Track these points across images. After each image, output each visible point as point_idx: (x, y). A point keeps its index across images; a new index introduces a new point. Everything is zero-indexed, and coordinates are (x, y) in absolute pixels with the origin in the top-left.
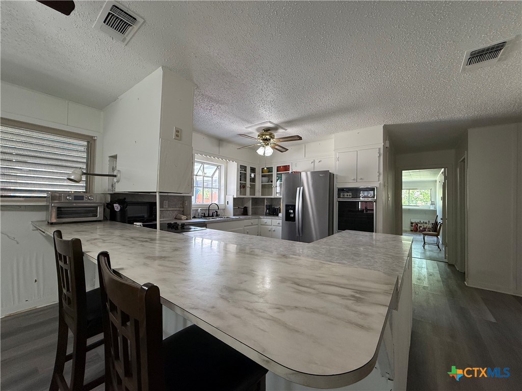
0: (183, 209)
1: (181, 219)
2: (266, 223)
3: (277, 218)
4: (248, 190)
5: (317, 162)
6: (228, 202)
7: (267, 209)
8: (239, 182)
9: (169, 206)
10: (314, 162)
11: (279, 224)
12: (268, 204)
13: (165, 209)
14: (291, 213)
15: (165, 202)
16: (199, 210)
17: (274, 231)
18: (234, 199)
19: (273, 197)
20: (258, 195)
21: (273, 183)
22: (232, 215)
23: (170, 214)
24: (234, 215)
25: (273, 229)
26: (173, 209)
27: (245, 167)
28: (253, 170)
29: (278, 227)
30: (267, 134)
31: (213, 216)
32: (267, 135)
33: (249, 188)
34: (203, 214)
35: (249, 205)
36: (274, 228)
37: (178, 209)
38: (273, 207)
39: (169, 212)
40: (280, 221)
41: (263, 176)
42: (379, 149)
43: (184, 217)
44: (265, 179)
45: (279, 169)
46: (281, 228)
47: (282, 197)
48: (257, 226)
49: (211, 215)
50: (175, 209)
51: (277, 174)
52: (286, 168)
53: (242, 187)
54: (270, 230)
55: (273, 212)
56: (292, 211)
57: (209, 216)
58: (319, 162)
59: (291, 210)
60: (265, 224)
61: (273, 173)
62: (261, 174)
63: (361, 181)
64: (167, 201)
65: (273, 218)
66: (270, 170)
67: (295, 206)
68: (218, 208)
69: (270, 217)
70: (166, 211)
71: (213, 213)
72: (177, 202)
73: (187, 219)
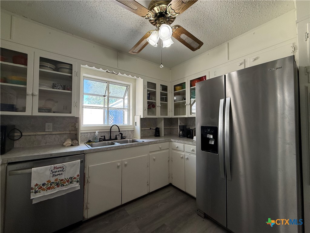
0: (75, 132)
2: (177, 147)
3: (189, 142)
4: (158, 109)
5: (249, 61)
6: (136, 123)
7: (181, 130)
8: (147, 100)
9: (54, 129)
10: (244, 62)
11: (193, 150)
12: (183, 124)
13: (48, 133)
14: (209, 139)
15: (47, 124)
16: (97, 133)
17: (187, 159)
18: (141, 119)
19: (186, 116)
20: (171, 114)
21: (186, 101)
22: (140, 138)
23: (57, 139)
24: (142, 138)
25: (186, 157)
26: (61, 132)
27: (155, 85)
28: (165, 88)
29: (192, 155)
31: (116, 139)
34: (103, 137)
35: (162, 126)
37: (68, 132)
38: (187, 127)
39: (54, 136)
40: (194, 147)
41: (175, 94)
45: (192, 83)
46: (195, 156)
48: (168, 151)
49: (113, 137)
50: (64, 132)
51: (191, 89)
53: (151, 106)
54: (182, 157)
55: (188, 134)
56: (212, 137)
57: (110, 139)
59: (211, 134)
60: (177, 149)
61: (186, 89)
62: (173, 92)
64: (52, 124)
65: (185, 142)
66: (183, 85)
67: (216, 129)
68: (118, 130)
69: (181, 141)
70: (51, 135)
71: (116, 135)
72: (67, 124)
73: (72, 145)
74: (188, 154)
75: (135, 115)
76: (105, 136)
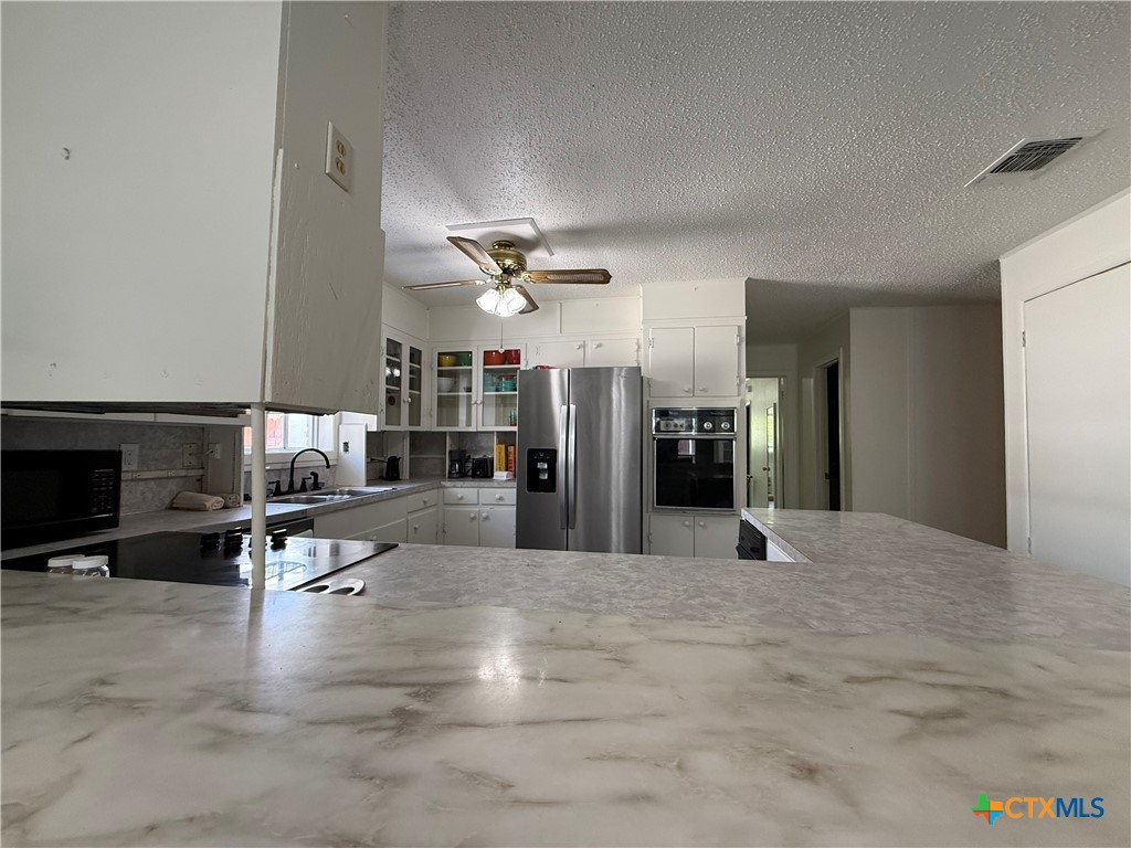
0: (200, 472)
1: (201, 509)
2: (462, 498)
3: (491, 484)
4: (405, 409)
5: (591, 347)
6: (346, 444)
7: (452, 462)
8: (385, 386)
9: (143, 463)
10: (583, 346)
11: (499, 498)
12: (455, 448)
13: (128, 476)
14: (540, 470)
17: (487, 518)
18: (369, 435)
19: (472, 430)
20: (428, 424)
21: (474, 394)
22: (364, 483)
23: (149, 495)
24: (369, 483)
25: (484, 515)
26: (162, 473)
27: (400, 347)
28: (415, 355)
29: (503, 509)
30: (510, 252)
31: (303, 489)
32: (507, 256)
33: (407, 405)
34: (273, 487)
35: (403, 452)
36: (485, 511)
37: (183, 473)
39: (141, 486)
41: (441, 374)
42: (739, 327)
43: (213, 502)
44: (446, 381)
45: (488, 357)
47: (515, 429)
48: (434, 510)
49: (298, 485)
50: (172, 473)
51: (485, 370)
52: (512, 356)
53: (392, 401)
54: (473, 519)
55: (483, 471)
56: (545, 466)
57: (291, 490)
58: (598, 346)
59: (544, 462)
60: (460, 502)
61: (474, 367)
62: (436, 368)
63: (702, 394)
64: (137, 446)
65: (482, 484)
66: (463, 358)
67: (554, 452)
68: (325, 463)
69: (473, 484)
70: (133, 483)
71: (304, 479)
72: (178, 448)
73: (225, 507)
74: (488, 508)
75: (340, 423)
76: (278, 482)
